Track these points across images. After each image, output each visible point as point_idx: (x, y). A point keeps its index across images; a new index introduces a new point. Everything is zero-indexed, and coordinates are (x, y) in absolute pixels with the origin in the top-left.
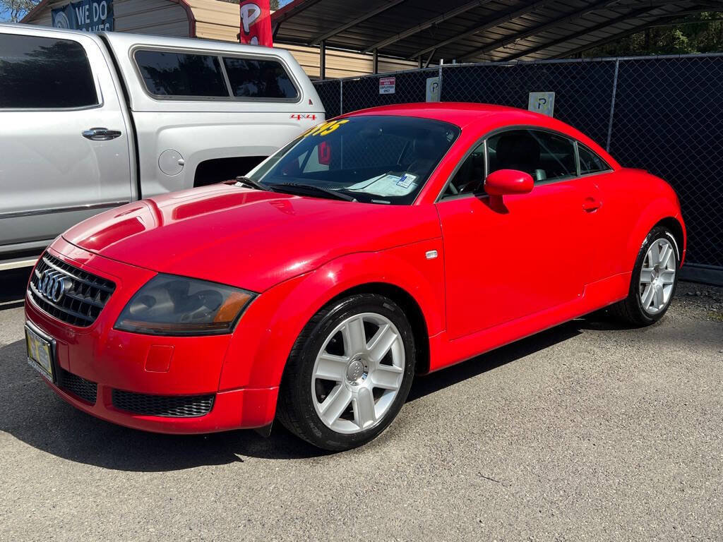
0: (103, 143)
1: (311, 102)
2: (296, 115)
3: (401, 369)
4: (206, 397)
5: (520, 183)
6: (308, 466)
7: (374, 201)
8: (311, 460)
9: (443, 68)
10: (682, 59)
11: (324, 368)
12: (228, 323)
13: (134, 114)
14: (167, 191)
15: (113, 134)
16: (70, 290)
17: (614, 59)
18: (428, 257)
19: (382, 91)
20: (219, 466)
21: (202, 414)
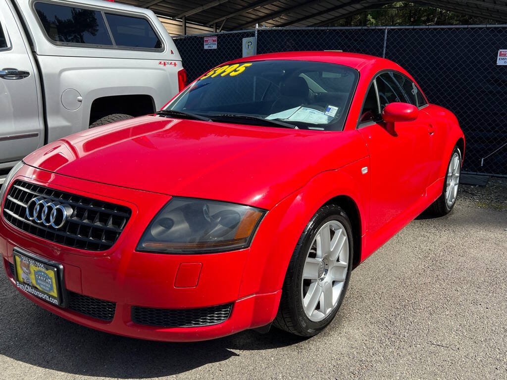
0: (14, 82)
1: (172, 53)
2: (163, 62)
3: (346, 264)
4: (225, 306)
6: (296, 353)
7: (310, 128)
9: (258, 31)
10: (430, 29)
11: (307, 269)
12: (245, 239)
13: (39, 58)
15: (23, 75)
16: (72, 216)
18: (363, 173)
19: (206, 47)
20: (221, 362)
21: (222, 321)
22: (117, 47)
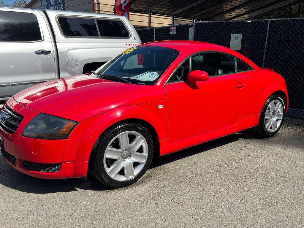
0: (43, 56)
1: (135, 39)
2: (128, 44)
3: (146, 155)
4: (58, 165)
5: (203, 76)
6: (103, 194)
7: (139, 83)
8: (105, 191)
9: (195, 24)
10: (297, 20)
11: (109, 153)
12: (66, 134)
13: (57, 44)
14: (70, 76)
15: (48, 52)
16: (9, 118)
17: (268, 20)
18: (159, 108)
19: (171, 33)
20: (67, 192)
21: (56, 171)
22: (101, 37)
